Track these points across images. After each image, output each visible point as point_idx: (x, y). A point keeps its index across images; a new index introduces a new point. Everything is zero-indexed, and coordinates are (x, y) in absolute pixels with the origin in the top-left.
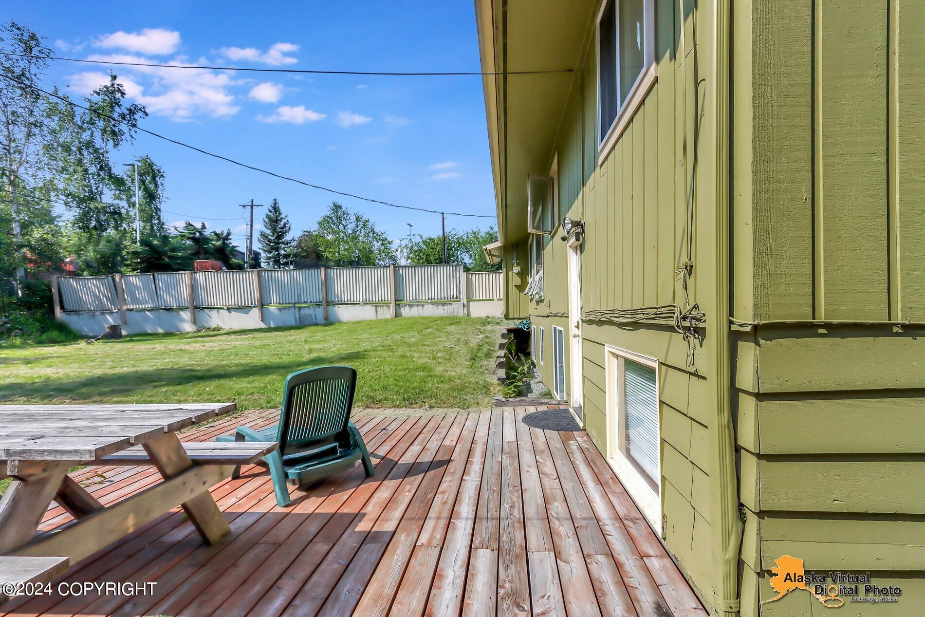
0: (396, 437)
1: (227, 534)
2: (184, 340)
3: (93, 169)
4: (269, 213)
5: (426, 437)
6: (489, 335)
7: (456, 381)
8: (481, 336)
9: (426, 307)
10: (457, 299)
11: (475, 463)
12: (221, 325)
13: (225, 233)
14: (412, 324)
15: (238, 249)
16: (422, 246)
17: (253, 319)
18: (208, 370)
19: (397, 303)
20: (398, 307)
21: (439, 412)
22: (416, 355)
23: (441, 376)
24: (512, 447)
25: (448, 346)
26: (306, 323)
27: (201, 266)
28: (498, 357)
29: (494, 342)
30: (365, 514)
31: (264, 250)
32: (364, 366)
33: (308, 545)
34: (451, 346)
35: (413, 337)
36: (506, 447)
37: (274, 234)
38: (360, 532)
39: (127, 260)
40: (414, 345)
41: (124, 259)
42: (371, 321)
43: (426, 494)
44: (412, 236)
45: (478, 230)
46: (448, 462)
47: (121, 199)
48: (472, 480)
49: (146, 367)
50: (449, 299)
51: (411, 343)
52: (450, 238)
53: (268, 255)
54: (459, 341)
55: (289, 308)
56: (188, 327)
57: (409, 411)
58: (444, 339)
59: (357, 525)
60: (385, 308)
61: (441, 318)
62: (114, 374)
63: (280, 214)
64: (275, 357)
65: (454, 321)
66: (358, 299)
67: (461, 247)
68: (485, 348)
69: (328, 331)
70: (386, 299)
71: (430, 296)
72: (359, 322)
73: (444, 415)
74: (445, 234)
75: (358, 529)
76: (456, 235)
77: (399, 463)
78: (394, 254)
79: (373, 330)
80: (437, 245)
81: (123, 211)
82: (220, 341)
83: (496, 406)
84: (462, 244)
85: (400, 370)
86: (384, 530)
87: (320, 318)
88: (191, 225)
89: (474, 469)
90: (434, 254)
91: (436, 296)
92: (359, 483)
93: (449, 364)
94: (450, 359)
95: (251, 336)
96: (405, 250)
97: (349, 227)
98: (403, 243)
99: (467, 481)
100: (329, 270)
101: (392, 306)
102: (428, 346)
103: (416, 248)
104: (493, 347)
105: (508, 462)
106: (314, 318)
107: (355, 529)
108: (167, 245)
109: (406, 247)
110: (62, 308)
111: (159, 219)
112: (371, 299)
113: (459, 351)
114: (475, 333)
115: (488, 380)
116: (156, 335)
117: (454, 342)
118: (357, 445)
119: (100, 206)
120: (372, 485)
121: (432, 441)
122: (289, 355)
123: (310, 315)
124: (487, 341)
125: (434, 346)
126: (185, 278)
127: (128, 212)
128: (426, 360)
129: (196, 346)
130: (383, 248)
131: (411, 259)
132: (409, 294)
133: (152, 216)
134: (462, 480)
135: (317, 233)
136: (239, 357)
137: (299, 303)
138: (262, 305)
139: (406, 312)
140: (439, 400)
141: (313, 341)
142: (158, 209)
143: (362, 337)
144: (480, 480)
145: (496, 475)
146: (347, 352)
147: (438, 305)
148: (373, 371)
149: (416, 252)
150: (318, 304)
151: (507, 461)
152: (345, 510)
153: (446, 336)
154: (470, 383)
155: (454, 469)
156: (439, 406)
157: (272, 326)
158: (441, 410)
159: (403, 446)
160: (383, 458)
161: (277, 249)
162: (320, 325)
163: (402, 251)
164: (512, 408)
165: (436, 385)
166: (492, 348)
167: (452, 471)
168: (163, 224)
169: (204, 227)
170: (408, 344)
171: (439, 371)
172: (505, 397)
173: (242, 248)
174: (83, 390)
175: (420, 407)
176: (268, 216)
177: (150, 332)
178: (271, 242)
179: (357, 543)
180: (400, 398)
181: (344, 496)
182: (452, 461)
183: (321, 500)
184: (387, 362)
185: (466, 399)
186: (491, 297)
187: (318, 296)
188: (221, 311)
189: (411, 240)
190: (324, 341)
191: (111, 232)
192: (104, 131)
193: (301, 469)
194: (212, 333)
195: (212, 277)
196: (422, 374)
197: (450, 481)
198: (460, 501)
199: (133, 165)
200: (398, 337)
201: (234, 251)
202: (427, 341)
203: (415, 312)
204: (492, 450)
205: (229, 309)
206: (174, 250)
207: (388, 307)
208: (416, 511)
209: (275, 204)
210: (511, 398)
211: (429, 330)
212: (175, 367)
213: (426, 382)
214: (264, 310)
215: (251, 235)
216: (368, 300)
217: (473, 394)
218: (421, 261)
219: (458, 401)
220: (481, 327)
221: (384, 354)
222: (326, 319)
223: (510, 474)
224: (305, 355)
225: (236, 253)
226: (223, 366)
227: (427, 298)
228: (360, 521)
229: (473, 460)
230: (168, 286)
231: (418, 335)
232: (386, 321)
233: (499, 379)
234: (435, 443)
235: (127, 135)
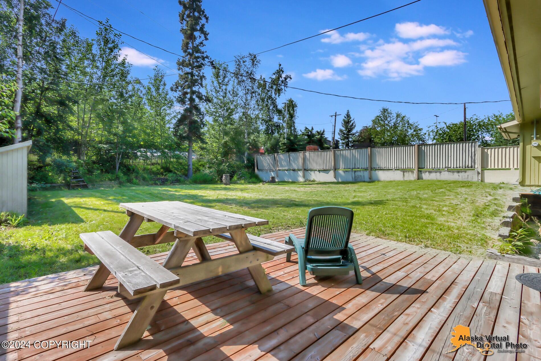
0: (390, 262)
1: (270, 291)
2: (298, 186)
3: (271, 108)
4: (344, 118)
5: (413, 268)
6: (499, 198)
7: (454, 230)
8: (490, 198)
9: (443, 173)
10: (472, 168)
11: (448, 301)
12: (316, 179)
13: (322, 131)
14: (429, 184)
15: (328, 139)
16: (446, 130)
17: (330, 177)
18: (301, 202)
19: (419, 170)
20: (420, 173)
21: (432, 252)
22: (425, 207)
23: (441, 225)
24: (494, 298)
25: (454, 203)
26: (358, 180)
27: (309, 149)
28: (504, 217)
29: (503, 204)
30: (344, 309)
31: (341, 139)
32: (384, 210)
33: (303, 315)
34: (457, 203)
35: (426, 194)
36: (486, 296)
37: (346, 130)
38: (336, 320)
39: (281, 147)
40: (425, 199)
41: (280, 147)
42: (399, 181)
43: (394, 311)
44: (438, 124)
45: (500, 113)
46: (423, 292)
47: (280, 120)
48: (439, 314)
49: (277, 197)
50: (464, 167)
51: (423, 198)
52: (472, 122)
53: (343, 142)
54: (465, 200)
55: (349, 171)
56: (301, 179)
57: (408, 246)
58: (452, 197)
59: (336, 314)
60: (410, 173)
61: (454, 182)
62: (265, 199)
63: (350, 118)
64: (335, 198)
65: (467, 184)
66: (391, 167)
67: (482, 128)
68: (492, 208)
69: (370, 186)
70: (411, 167)
71: (447, 165)
72: (391, 181)
73: (435, 255)
74: (467, 120)
75: (335, 317)
76: (477, 119)
77: (383, 281)
78: (423, 137)
79: (399, 187)
80: (459, 128)
81: (281, 125)
82: (313, 187)
83: (489, 258)
84: (483, 126)
85: (409, 216)
86: (351, 325)
87: (367, 178)
88: (307, 128)
89: (445, 305)
90: (456, 135)
91: (452, 165)
92: (350, 286)
93: (452, 217)
94: (453, 213)
95: (328, 186)
96: (431, 134)
97: (392, 121)
98: (431, 129)
99: (434, 313)
100: (373, 149)
101: (416, 172)
102: (437, 201)
103: (441, 132)
104: (502, 208)
105: (484, 311)
106: (363, 177)
107: (334, 316)
108: (296, 140)
109: (432, 131)
110: (257, 168)
111: (294, 127)
112: (400, 167)
113: (464, 208)
114: (484, 195)
115: (488, 234)
116: (288, 182)
117: (461, 201)
118: (352, 261)
119: (272, 123)
120: (357, 290)
121: (417, 272)
122: (342, 198)
123: (361, 176)
124: (495, 202)
125: (441, 202)
126: (301, 154)
127: (283, 125)
128: (432, 211)
129: (302, 189)
130: (415, 133)
131: (436, 139)
132: (429, 164)
133: (291, 126)
134: (429, 311)
135: (371, 127)
136: (317, 196)
137: (354, 168)
138: (335, 169)
139: (426, 176)
140: (435, 243)
141: (358, 191)
142: (294, 122)
143: (390, 191)
144: (447, 316)
145: (466, 317)
146: (376, 200)
147: (453, 172)
148: (389, 214)
149: (440, 134)
150: (366, 169)
151: (482, 309)
152: (334, 301)
153: (455, 195)
154: (467, 234)
155: (425, 300)
156: (433, 247)
157: (340, 181)
158: (434, 250)
159: (392, 269)
160: (374, 274)
161: (348, 138)
162: (366, 182)
163: (429, 134)
164: (508, 264)
165: (434, 231)
166: (500, 209)
167: (423, 301)
168: (296, 129)
169: (312, 129)
170: (420, 199)
171: (441, 221)
172: (500, 253)
173: (330, 139)
174: (253, 205)
175: (417, 245)
176: (344, 120)
177: (286, 181)
178: (345, 134)
179: (331, 326)
180: (403, 235)
181: (337, 291)
182: (427, 292)
183: (324, 289)
184: (400, 209)
185: (460, 246)
186: (507, 167)
187: (366, 165)
188: (316, 172)
189: (436, 126)
190: (365, 191)
191: (276, 135)
192: (275, 90)
193: (313, 266)
194: (311, 183)
195: (313, 154)
196: (426, 221)
197: (418, 308)
198: (420, 327)
199: (285, 103)
200: (415, 193)
201: (326, 140)
202: (437, 198)
203: (434, 176)
204: (470, 295)
205: (319, 171)
206: (299, 141)
207: (413, 172)
208: (381, 321)
209: (348, 113)
210: (507, 254)
211: (441, 190)
212: (289, 198)
213: (427, 227)
214: (336, 172)
215: (334, 132)
216: (398, 167)
217: (467, 243)
218: (444, 141)
219: (452, 246)
220: (492, 191)
221: (400, 203)
222: (370, 178)
223: (482, 322)
224: (350, 199)
225: (327, 141)
226: (308, 200)
227: (444, 167)
228: (339, 312)
229: (447, 297)
230: (294, 159)
231: (431, 193)
232: (410, 182)
233: (500, 236)
234: (419, 274)
235: (283, 90)
